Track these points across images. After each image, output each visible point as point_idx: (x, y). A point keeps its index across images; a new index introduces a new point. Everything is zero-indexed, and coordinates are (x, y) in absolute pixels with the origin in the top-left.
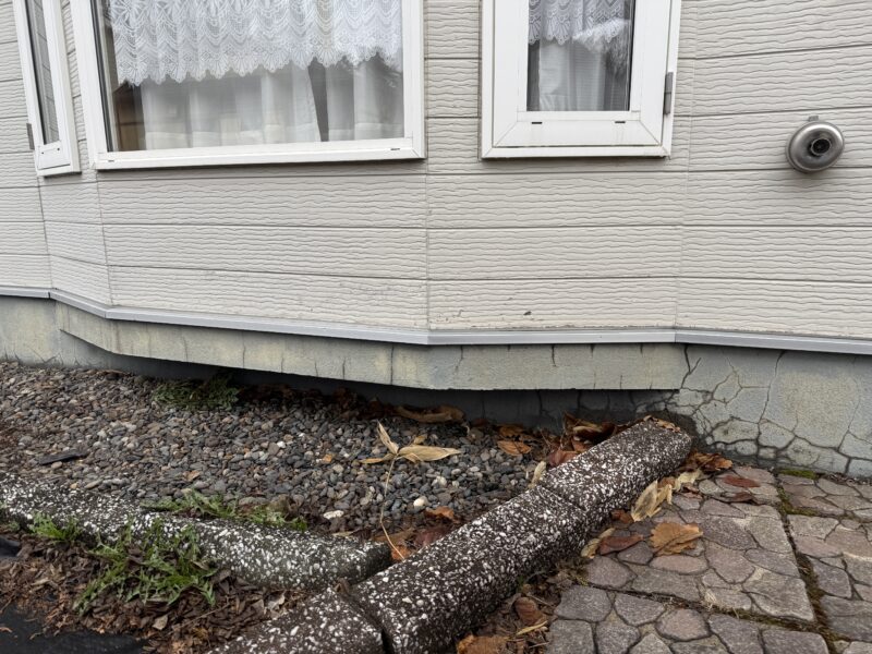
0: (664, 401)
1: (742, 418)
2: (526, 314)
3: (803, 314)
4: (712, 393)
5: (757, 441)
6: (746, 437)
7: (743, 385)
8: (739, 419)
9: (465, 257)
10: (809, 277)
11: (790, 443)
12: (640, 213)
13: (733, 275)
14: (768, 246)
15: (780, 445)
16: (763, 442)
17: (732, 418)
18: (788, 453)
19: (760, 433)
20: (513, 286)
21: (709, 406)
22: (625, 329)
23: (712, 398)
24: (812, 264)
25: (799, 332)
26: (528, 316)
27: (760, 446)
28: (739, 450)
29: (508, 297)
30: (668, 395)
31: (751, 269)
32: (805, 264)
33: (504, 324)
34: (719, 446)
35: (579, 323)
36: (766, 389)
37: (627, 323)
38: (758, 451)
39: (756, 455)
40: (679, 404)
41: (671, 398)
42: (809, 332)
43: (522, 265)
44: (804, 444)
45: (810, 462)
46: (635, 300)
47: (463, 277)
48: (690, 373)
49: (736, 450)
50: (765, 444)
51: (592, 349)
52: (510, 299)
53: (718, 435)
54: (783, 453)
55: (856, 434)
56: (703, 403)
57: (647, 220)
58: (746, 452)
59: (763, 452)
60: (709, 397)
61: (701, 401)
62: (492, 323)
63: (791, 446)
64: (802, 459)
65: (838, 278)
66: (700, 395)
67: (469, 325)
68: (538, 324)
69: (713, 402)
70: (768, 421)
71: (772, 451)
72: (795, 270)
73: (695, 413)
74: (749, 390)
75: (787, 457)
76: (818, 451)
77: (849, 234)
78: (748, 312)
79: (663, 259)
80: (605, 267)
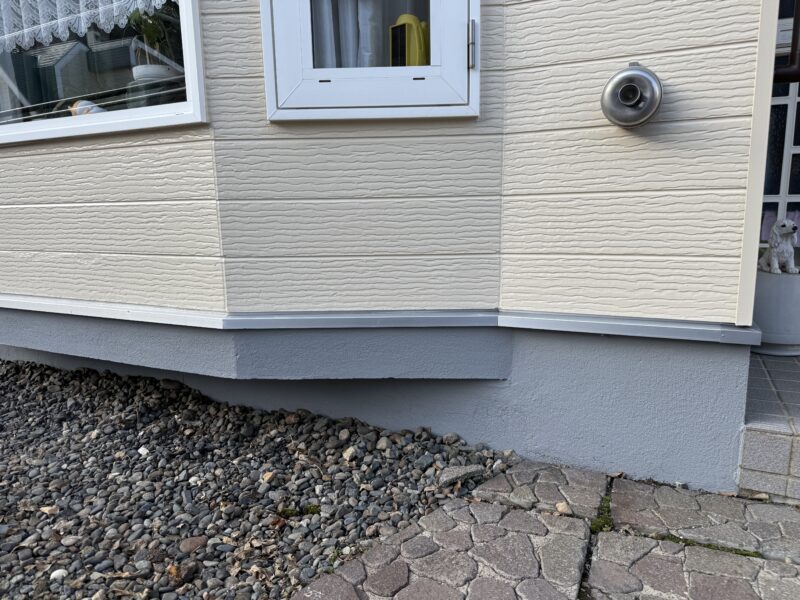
9: (262, 232)
10: (640, 250)
12: (451, 182)
29: (312, 276)
31: (574, 243)
43: (326, 241)
46: (453, 279)
47: (261, 253)
52: (315, 278)
57: (460, 190)
65: (672, 251)
77: (681, 199)
78: (575, 292)
79: (481, 234)
80: (417, 243)
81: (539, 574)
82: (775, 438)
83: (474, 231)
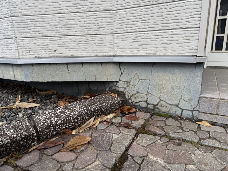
0: (114, 86)
1: (141, 92)
2: (55, 51)
3: (160, 46)
4: (130, 82)
5: (146, 102)
6: (142, 100)
7: (140, 79)
8: (139, 93)
9: (28, 28)
11: (159, 102)
12: (94, 6)
13: (132, 31)
14: (145, 16)
15: (155, 103)
16: (149, 102)
17: (137, 92)
18: (158, 107)
19: (147, 98)
20: (48, 40)
21: (129, 87)
22: (94, 57)
23: (130, 85)
24: (162, 22)
25: (158, 54)
26: (56, 52)
27: (148, 104)
28: (141, 105)
29: (47, 44)
30: (115, 83)
31: (138, 27)
32: (159, 22)
33: (47, 55)
34: (134, 103)
35: (76, 54)
36: (149, 80)
37: (95, 54)
38: (147, 106)
39: (147, 107)
40: (119, 87)
41: (116, 84)
42: (162, 54)
43: (50, 31)
44: (164, 103)
45: (167, 111)
48: (122, 74)
49: (139, 105)
50: (149, 103)
51: (82, 65)
52: (48, 45)
53: (133, 99)
54: (157, 107)
55: (185, 99)
56: (127, 86)
58: (143, 106)
59: (149, 106)
60: (129, 84)
61: (126, 86)
62: (43, 55)
63: (159, 104)
64: (164, 110)
65: (173, 27)
66: (126, 83)
67: (34, 56)
68: (60, 55)
69: (130, 86)
70: (150, 93)
71: (152, 106)
72: (155, 26)
73: (124, 90)
74: (142, 81)
75: (158, 108)
76: (170, 106)
78: (139, 47)
79: (106, 26)
80: (83, 30)
81: (110, 149)
82: (212, 100)
83: (103, 25)
